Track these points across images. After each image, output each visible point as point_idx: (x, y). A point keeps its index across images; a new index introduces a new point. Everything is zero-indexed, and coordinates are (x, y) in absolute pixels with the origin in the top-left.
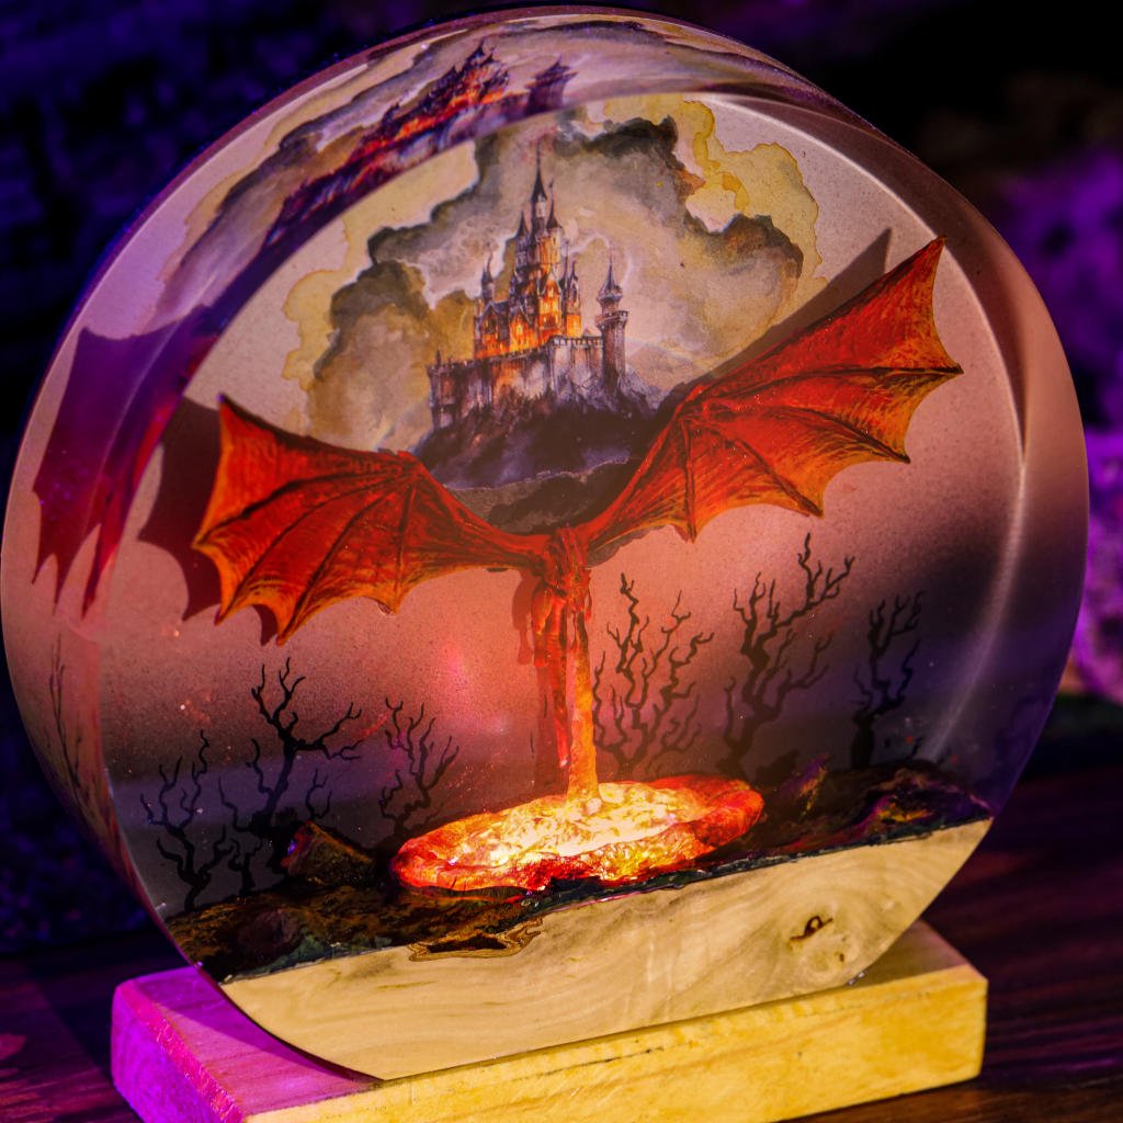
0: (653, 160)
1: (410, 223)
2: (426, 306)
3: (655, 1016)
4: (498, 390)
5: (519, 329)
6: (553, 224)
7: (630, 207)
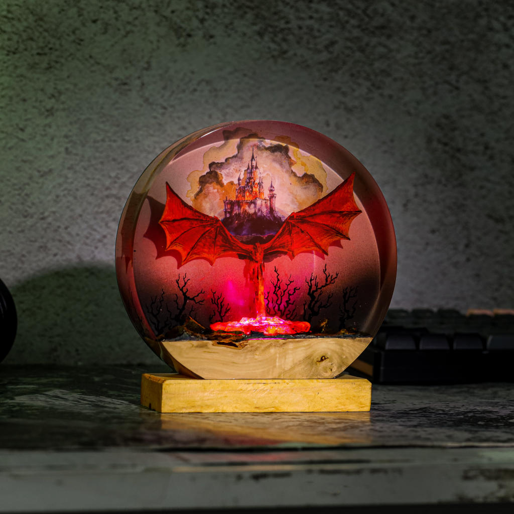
0: (282, 155)
1: (220, 162)
2: (223, 184)
3: (279, 376)
4: (242, 209)
5: (248, 194)
6: (256, 168)
7: (277, 166)
